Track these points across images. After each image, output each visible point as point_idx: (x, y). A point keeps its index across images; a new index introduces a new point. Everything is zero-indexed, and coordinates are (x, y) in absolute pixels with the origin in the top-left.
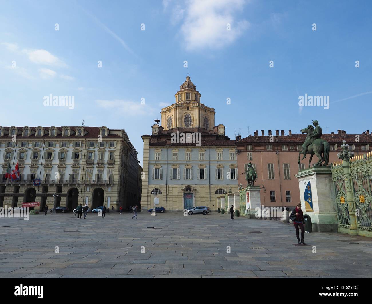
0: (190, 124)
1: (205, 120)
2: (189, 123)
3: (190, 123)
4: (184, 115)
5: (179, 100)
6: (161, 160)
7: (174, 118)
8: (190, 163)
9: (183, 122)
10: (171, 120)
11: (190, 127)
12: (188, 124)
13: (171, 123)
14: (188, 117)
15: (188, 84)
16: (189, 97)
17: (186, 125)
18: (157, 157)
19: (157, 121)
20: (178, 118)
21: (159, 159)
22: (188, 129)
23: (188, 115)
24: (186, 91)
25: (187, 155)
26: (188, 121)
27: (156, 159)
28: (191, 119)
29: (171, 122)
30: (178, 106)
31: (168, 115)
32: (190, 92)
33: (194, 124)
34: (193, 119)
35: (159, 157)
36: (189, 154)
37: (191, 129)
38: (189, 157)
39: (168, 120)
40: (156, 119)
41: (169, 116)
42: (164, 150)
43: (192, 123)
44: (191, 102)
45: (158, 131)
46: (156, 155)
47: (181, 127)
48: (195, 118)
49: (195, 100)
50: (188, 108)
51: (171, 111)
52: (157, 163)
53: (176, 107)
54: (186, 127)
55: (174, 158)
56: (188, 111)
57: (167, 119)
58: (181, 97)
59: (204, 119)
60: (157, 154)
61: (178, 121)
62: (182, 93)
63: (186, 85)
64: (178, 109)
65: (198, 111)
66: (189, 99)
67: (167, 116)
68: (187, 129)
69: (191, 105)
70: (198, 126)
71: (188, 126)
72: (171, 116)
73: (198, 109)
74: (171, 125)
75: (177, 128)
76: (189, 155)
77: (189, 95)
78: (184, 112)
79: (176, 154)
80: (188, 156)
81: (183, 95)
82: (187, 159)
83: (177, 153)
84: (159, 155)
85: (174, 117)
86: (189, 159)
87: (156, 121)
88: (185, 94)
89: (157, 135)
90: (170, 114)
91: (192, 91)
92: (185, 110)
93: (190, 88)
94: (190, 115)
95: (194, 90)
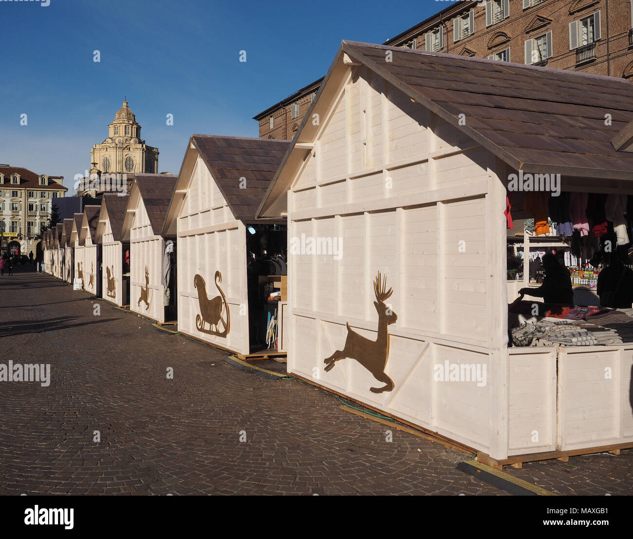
3: (132, 168)
4: (125, 158)
5: (114, 134)
7: (112, 160)
9: (124, 166)
10: (109, 161)
11: (132, 173)
12: (129, 169)
14: (130, 160)
15: (126, 113)
16: (129, 132)
17: (127, 169)
20: (119, 161)
23: (130, 158)
26: (130, 165)
28: (133, 163)
29: (109, 163)
30: (118, 146)
32: (130, 125)
33: (136, 169)
34: (135, 163)
37: (134, 175)
39: (104, 159)
41: (105, 156)
43: (134, 168)
44: (131, 139)
47: (121, 171)
48: (138, 162)
49: (136, 136)
50: (129, 148)
51: (108, 150)
54: (127, 172)
56: (130, 153)
58: (118, 131)
59: (147, 162)
61: (119, 164)
62: (120, 126)
63: (125, 115)
64: (118, 150)
65: (141, 154)
66: (129, 134)
67: (102, 154)
69: (133, 145)
71: (130, 171)
73: (141, 151)
74: (108, 167)
77: (129, 130)
78: (125, 154)
81: (121, 129)
85: (113, 158)
87: (92, 164)
88: (124, 127)
90: (107, 153)
91: (133, 125)
92: (126, 152)
93: (129, 119)
94: (132, 158)
95: (134, 123)
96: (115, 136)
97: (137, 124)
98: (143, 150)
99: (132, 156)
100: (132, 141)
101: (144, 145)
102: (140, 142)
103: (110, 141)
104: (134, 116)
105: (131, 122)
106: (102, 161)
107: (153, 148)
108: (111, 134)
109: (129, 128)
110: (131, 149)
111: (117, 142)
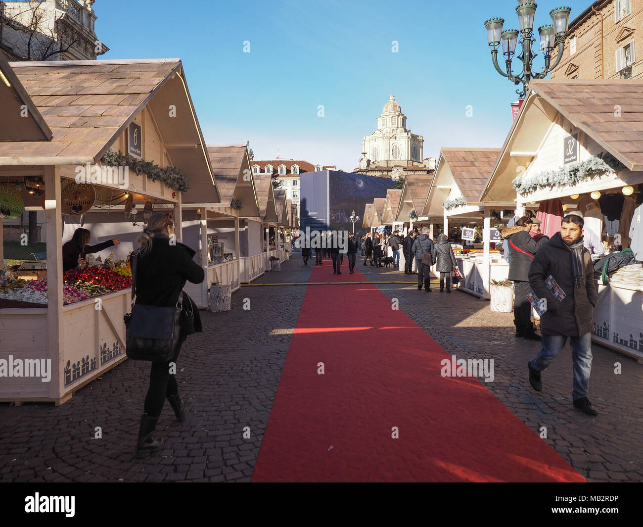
0: (398, 157)
1: (413, 151)
2: (398, 155)
4: (392, 146)
7: (380, 149)
9: (391, 154)
11: (398, 160)
12: (396, 156)
14: (396, 148)
15: (393, 106)
16: (395, 123)
17: (394, 157)
20: (386, 150)
22: (397, 162)
23: (396, 146)
24: (391, 116)
26: (396, 153)
28: (399, 151)
29: (377, 152)
30: (385, 136)
32: (396, 116)
33: (402, 156)
34: (401, 150)
37: (400, 162)
39: (373, 150)
41: (374, 146)
43: (400, 155)
44: (397, 129)
45: (366, 165)
47: (389, 159)
48: (404, 149)
49: (402, 126)
54: (394, 160)
56: (396, 141)
58: (386, 122)
61: (386, 153)
62: (387, 118)
63: (391, 107)
64: (385, 139)
65: (407, 141)
66: (395, 125)
68: (395, 162)
69: (399, 134)
70: (406, 159)
71: (396, 158)
72: (377, 146)
73: (407, 139)
74: (377, 156)
75: (385, 160)
78: (391, 143)
87: (363, 153)
88: (390, 118)
90: (376, 143)
91: (399, 116)
92: (393, 140)
93: (395, 111)
94: (398, 146)
95: (400, 113)
96: (383, 127)
97: (402, 115)
98: (409, 137)
99: (398, 144)
100: (398, 131)
101: (409, 134)
102: (406, 131)
103: (379, 132)
104: (400, 108)
105: (397, 114)
106: (371, 152)
107: (418, 136)
108: (380, 126)
109: (395, 119)
110: (397, 138)
111: (384, 132)
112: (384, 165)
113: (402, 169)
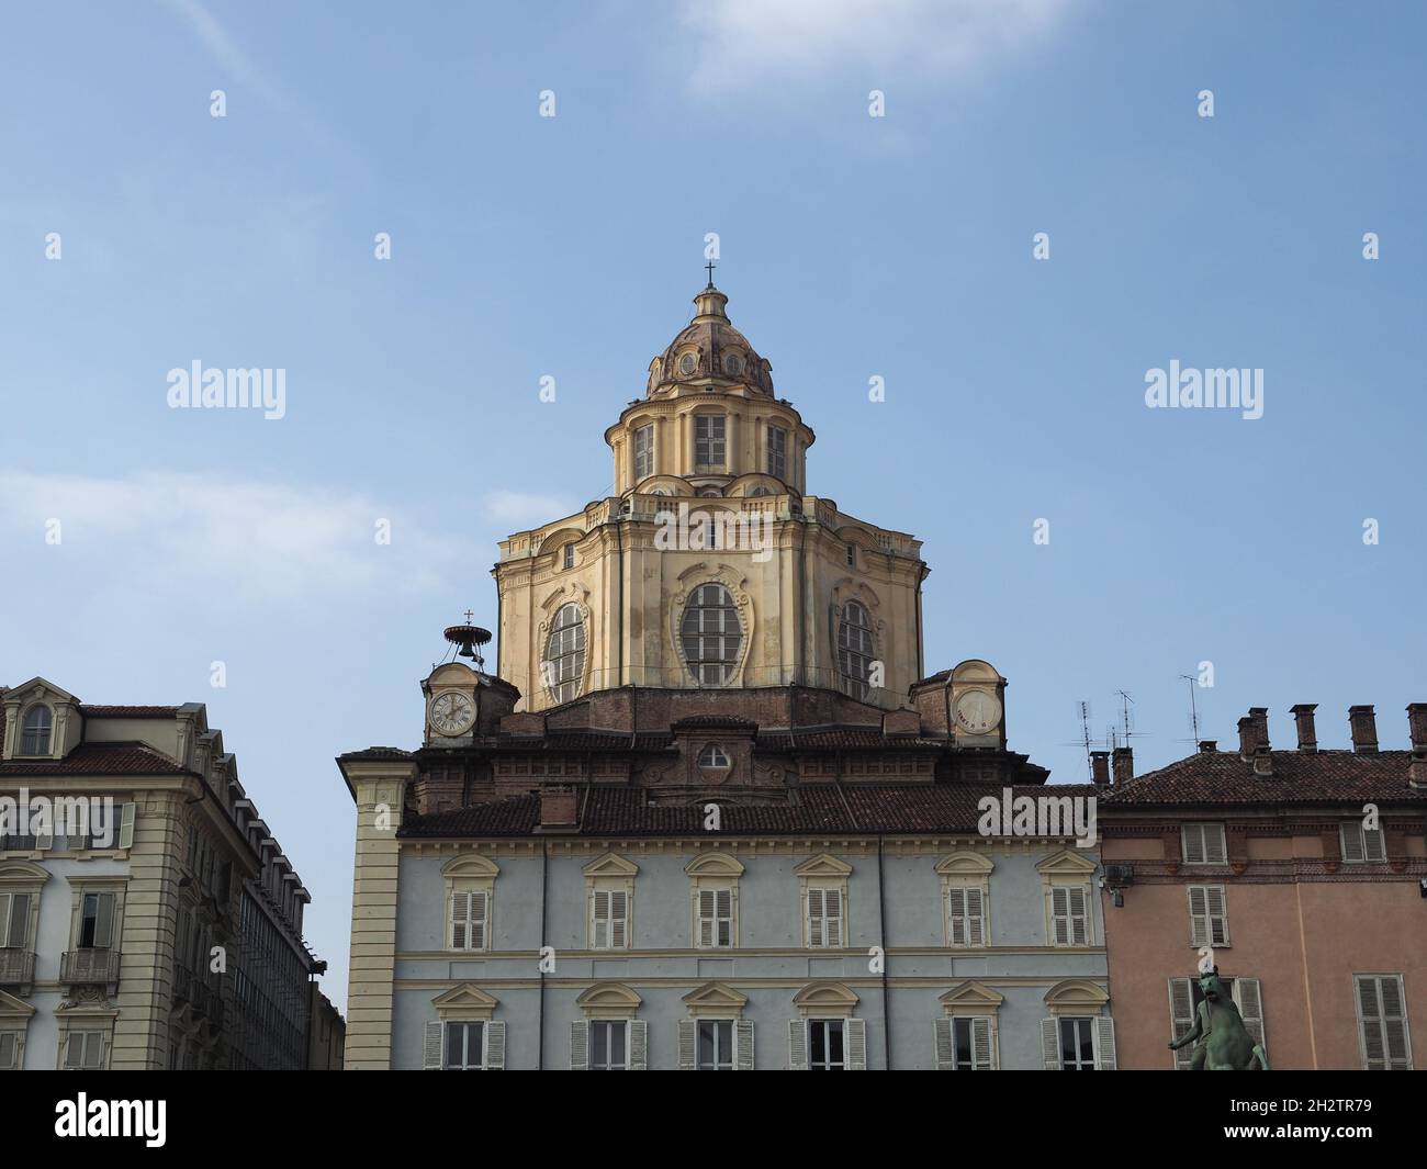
0: (730, 663)
1: (843, 628)
2: (722, 657)
3: (731, 653)
4: (679, 590)
5: (636, 473)
6: (495, 955)
7: (598, 614)
8: (731, 970)
9: (675, 646)
10: (580, 631)
11: (724, 683)
12: (712, 661)
13: (580, 654)
14: (712, 606)
15: (708, 348)
16: (720, 448)
17: (693, 664)
18: (460, 931)
19: (467, 637)
20: (635, 614)
21: (477, 942)
22: (713, 698)
23: (711, 589)
24: (693, 404)
25: (706, 912)
26: (712, 637)
27: (459, 942)
28: (733, 624)
29: (581, 642)
30: (629, 517)
31: (550, 588)
32: (729, 406)
33: (760, 660)
34: (747, 619)
35: (477, 931)
36: (724, 897)
37: (736, 698)
38: (724, 927)
39: (552, 629)
40: (461, 622)
41: (562, 600)
42: (523, 871)
43: (742, 652)
44: (730, 486)
45: (472, 717)
46: (460, 914)
47: (655, 681)
48: (769, 611)
49: (764, 469)
51: (577, 558)
52: (461, 973)
53: (620, 523)
54: (692, 684)
55: (601, 935)
56: (713, 560)
57: (543, 617)
58: (654, 449)
59: (837, 622)
60: (460, 902)
61: (635, 635)
62: (662, 420)
63: (696, 356)
64: (628, 543)
65: (789, 556)
66: (720, 460)
67: (544, 592)
68: (700, 697)
70: (789, 678)
71: (712, 675)
72: (579, 594)
73: (788, 542)
74: (578, 670)
75: (623, 689)
76: (724, 911)
77: (720, 434)
78: (682, 564)
79: (619, 898)
80: (715, 921)
81: (672, 434)
82: (706, 939)
83: (627, 891)
84: (477, 914)
85: (602, 602)
86: (724, 941)
87: (454, 635)
88: (688, 421)
89: (465, 749)
90: (573, 578)
91: (746, 405)
92: (683, 554)
93: (721, 375)
94: (730, 588)
98: (802, 530)
99: (724, 578)
100: (739, 495)
101: (810, 507)
105: (736, 391)
106: (542, 637)
112: (614, 722)
113: (745, 747)
